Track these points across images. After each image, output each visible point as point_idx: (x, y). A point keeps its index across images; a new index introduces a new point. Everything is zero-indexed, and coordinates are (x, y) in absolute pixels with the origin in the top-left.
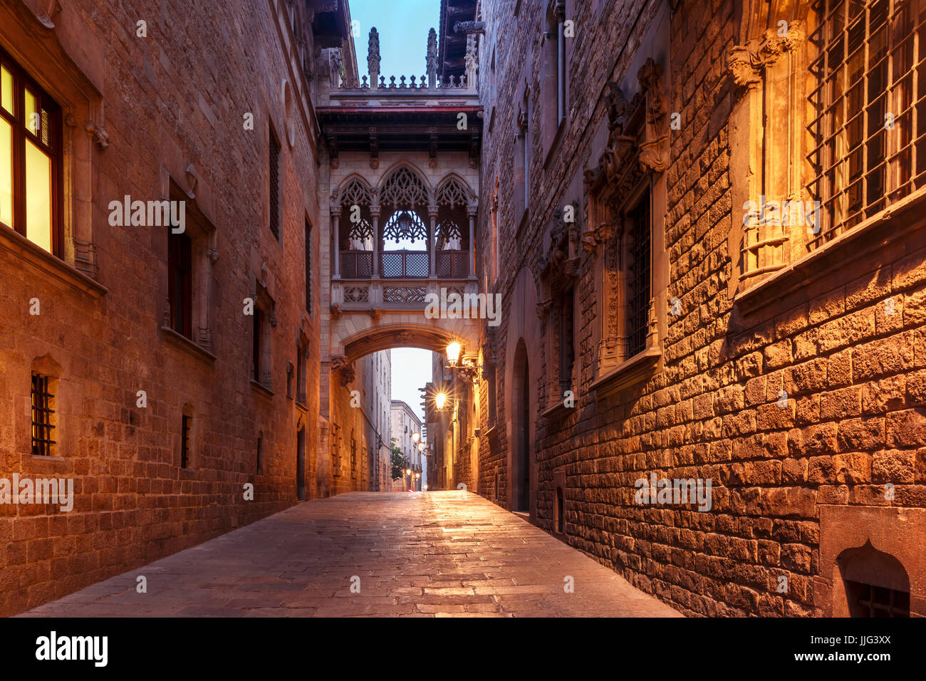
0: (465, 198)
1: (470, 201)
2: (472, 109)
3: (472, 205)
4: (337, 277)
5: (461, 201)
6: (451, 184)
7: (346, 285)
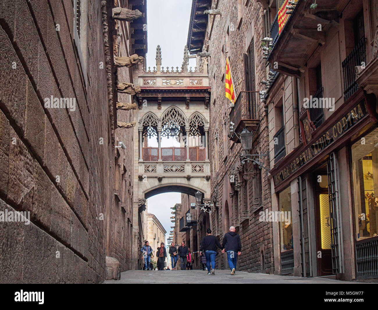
0: (203, 123)
1: (205, 124)
2: (206, 88)
3: (206, 126)
4: (141, 160)
5: (201, 124)
6: (196, 116)
7: (145, 164)
